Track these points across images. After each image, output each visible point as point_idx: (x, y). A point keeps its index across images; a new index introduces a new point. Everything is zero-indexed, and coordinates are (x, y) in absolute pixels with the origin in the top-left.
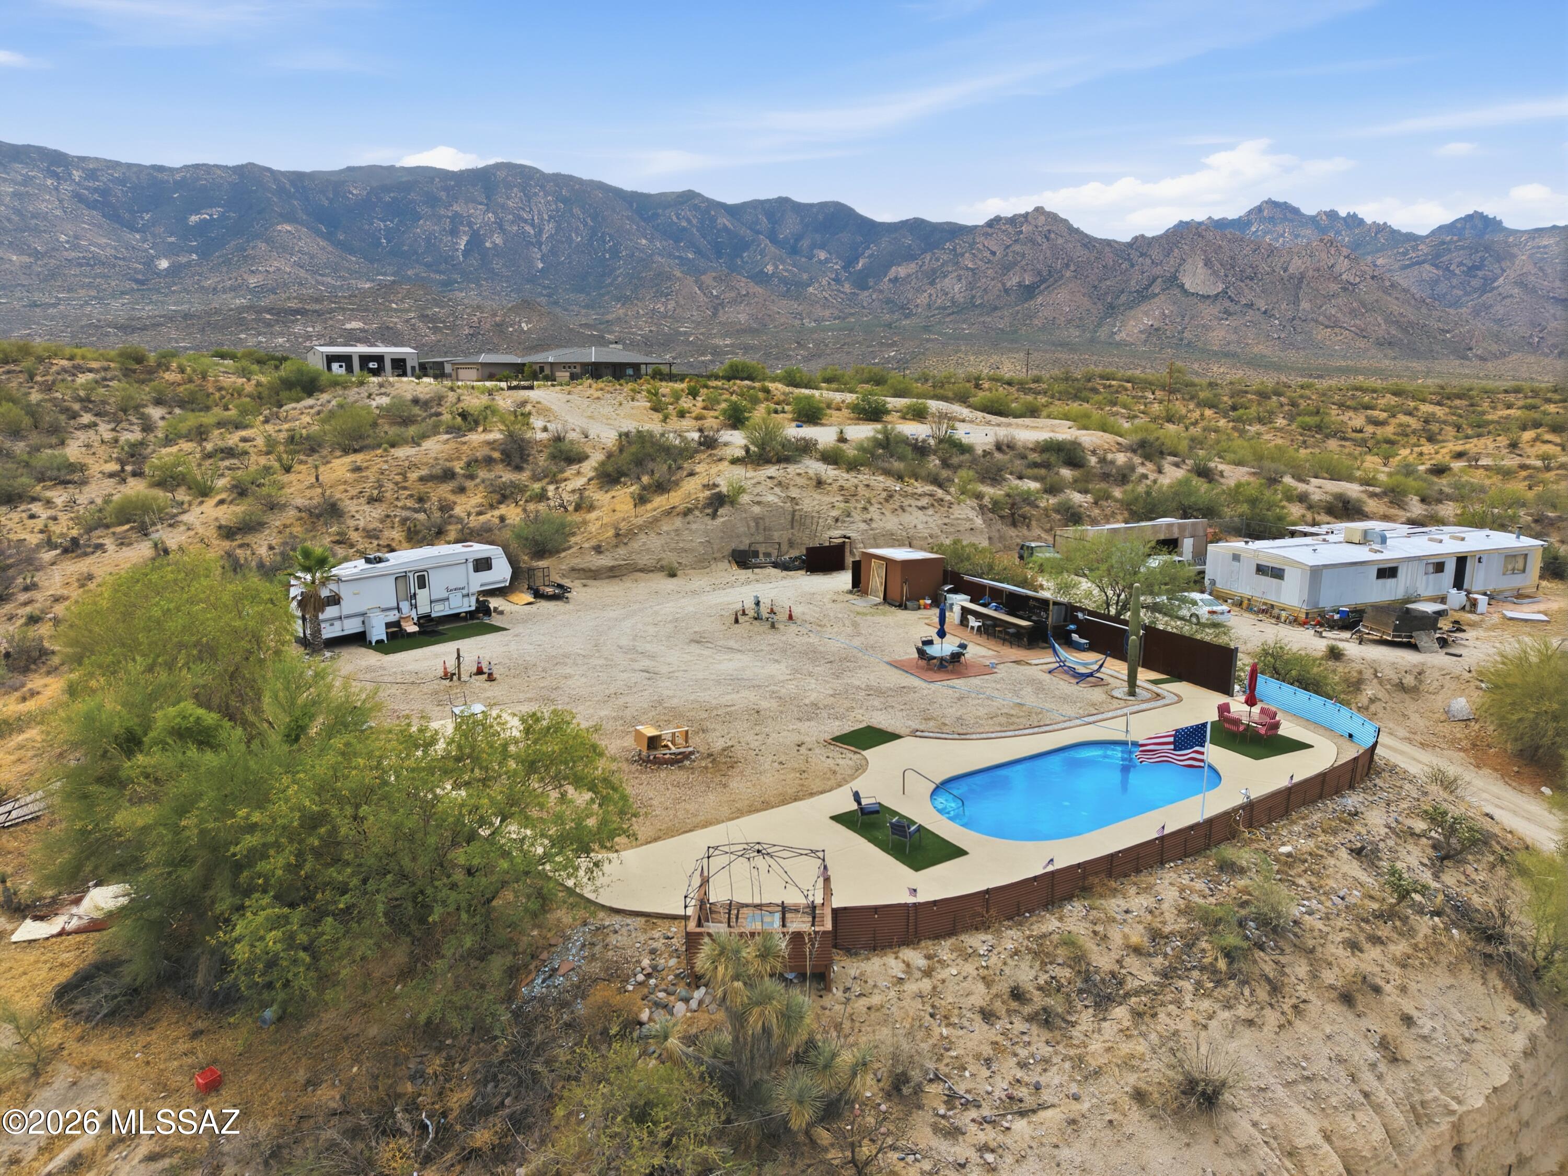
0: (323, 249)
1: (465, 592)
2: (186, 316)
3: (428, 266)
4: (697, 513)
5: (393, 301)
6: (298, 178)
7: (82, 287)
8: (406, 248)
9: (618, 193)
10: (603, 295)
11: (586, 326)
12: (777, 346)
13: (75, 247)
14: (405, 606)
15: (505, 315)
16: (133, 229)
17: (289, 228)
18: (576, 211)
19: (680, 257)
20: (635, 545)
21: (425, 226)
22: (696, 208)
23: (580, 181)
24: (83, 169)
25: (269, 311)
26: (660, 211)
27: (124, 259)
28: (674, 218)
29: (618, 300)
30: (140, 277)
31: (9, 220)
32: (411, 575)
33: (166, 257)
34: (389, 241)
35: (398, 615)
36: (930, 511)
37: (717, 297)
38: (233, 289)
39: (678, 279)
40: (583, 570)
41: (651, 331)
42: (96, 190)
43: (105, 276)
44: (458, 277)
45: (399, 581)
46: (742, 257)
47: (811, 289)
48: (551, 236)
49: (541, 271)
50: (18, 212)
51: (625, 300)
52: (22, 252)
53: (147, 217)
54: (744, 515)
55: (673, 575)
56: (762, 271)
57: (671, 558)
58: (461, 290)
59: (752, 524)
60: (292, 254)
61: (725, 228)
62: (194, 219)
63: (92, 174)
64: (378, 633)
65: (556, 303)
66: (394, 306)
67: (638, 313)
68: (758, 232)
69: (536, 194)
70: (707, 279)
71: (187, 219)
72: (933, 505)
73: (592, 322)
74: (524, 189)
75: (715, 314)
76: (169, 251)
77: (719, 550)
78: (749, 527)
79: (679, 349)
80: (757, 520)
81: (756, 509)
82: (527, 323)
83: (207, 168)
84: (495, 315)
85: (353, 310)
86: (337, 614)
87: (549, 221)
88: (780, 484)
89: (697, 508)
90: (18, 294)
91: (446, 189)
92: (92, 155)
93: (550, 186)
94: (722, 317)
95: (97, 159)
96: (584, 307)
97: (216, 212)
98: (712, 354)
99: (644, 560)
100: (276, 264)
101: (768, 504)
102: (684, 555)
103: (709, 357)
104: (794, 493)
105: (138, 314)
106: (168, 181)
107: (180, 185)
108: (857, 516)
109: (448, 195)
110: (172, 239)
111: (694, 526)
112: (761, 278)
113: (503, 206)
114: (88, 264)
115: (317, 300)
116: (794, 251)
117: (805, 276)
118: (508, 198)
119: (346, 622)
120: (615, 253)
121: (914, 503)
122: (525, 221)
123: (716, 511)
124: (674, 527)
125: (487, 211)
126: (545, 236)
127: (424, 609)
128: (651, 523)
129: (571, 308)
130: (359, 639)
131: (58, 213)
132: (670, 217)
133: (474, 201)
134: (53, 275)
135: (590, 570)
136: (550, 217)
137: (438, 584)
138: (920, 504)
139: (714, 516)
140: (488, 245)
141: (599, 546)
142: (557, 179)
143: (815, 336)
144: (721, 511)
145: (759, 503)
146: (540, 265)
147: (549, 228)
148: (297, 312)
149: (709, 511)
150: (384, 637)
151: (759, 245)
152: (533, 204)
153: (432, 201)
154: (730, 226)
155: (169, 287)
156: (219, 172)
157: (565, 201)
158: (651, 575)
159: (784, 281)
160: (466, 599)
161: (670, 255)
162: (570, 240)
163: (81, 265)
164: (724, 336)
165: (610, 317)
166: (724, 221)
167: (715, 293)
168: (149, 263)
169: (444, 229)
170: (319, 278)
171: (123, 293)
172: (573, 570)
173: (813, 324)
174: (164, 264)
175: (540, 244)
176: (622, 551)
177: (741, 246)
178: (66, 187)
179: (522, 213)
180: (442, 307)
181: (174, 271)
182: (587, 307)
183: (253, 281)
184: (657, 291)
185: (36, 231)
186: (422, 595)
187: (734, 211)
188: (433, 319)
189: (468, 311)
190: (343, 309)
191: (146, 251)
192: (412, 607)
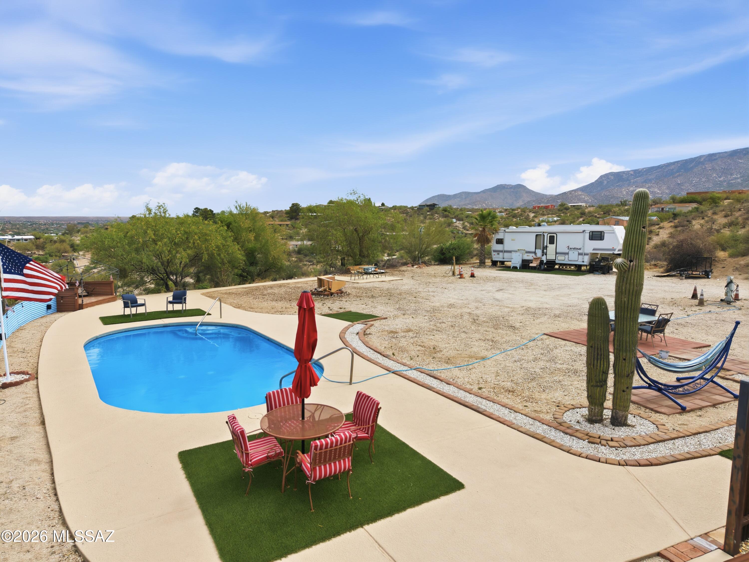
1: (580, 251)
14: (539, 252)
32: (546, 235)
35: (533, 256)
45: (538, 238)
64: (515, 263)
86: (502, 249)
119: (505, 254)
127: (550, 256)
137: (562, 243)
150: (518, 265)
160: (580, 257)
186: (551, 248)
192: (544, 254)
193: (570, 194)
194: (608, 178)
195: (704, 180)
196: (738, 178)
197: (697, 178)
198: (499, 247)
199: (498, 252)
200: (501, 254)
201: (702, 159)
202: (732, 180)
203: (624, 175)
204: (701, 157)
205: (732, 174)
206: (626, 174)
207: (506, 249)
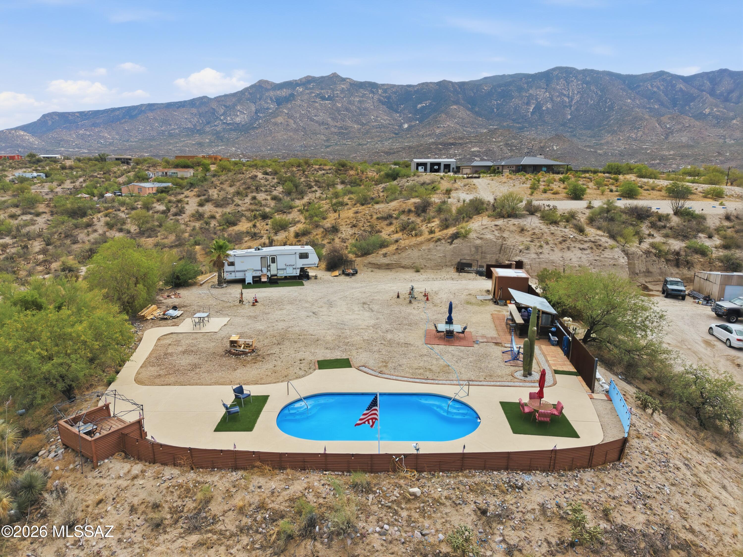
0: (469, 115)
2: (410, 147)
3: (514, 120)
4: (443, 241)
5: (493, 138)
6: (462, 84)
7: (376, 137)
8: (505, 113)
9: (618, 76)
10: (601, 130)
11: (589, 146)
12: (704, 155)
13: (376, 121)
14: (265, 270)
15: (546, 142)
16: (397, 112)
17: (455, 107)
18: (593, 88)
19: (649, 108)
20: (404, 255)
21: (516, 101)
22: (664, 80)
23: (598, 72)
24: (383, 89)
25: (441, 144)
26: (641, 84)
27: (392, 124)
28: (650, 87)
29: (609, 132)
30: (397, 132)
31: (356, 111)
32: (268, 257)
33: (407, 123)
34: (497, 110)
35: (261, 273)
36: (589, 251)
37: (669, 128)
38: (430, 135)
39: (647, 120)
40: (374, 264)
41: (625, 148)
42: (386, 97)
43: (385, 132)
44: (527, 125)
45: (263, 259)
46: (689, 106)
47: (734, 121)
48: (578, 102)
49: (569, 120)
50: (359, 108)
51: (613, 132)
52: (359, 124)
53: (402, 106)
54: (469, 244)
55: (418, 271)
56: (701, 113)
57: (420, 262)
58: (527, 131)
59: (473, 249)
60: (455, 119)
61: (681, 90)
62: (419, 106)
63: (385, 91)
64: (249, 280)
65: (575, 136)
66: (494, 140)
67: (619, 139)
68: (703, 91)
69: (572, 81)
70: (664, 119)
71: (417, 106)
72: (592, 248)
73: (592, 144)
74: (566, 79)
75: (666, 138)
76: (409, 120)
77: (449, 261)
78: (471, 251)
79: (639, 157)
80: (477, 248)
81: (478, 242)
82: (556, 146)
83: (427, 84)
84: (541, 143)
85: (475, 142)
86: (233, 270)
87: (577, 94)
88: (500, 229)
89: (444, 238)
90: (355, 140)
91: (527, 83)
92: (386, 83)
93: (580, 76)
94: (671, 139)
95: (388, 84)
96: (589, 137)
97: (428, 103)
98: (659, 159)
99: (405, 262)
100: (448, 123)
101: (486, 240)
102: (429, 262)
103: (658, 161)
104: (506, 235)
105: (393, 147)
106: (412, 91)
107: (416, 92)
108: (533, 249)
109: (528, 86)
110: (410, 115)
111: (439, 248)
112: (701, 117)
113: (554, 89)
114: (379, 128)
115: (461, 139)
116: (727, 100)
117: (731, 114)
118: (557, 85)
119: (237, 273)
120: (611, 108)
121: (578, 245)
122: (565, 95)
123: (453, 241)
124: (428, 247)
125: (546, 92)
126: (574, 102)
127: (274, 272)
128: (418, 244)
129: (582, 137)
130: (242, 281)
131: (372, 107)
132: (647, 87)
133: (540, 87)
134: (367, 132)
135: (377, 264)
136: (578, 92)
137: (281, 262)
138: (582, 246)
139: (451, 243)
140: (544, 108)
141: (386, 254)
142: (585, 72)
143: (732, 148)
144: (455, 241)
145: (481, 238)
146: (569, 117)
147: (577, 98)
148: (452, 144)
149: (449, 241)
150: (251, 282)
151: (702, 98)
152: (570, 86)
153: (520, 89)
154: (684, 88)
155: (406, 136)
156: (431, 85)
157: (587, 83)
158: (407, 270)
159: (716, 117)
160: (294, 270)
161: (645, 107)
162: (587, 103)
163: (377, 128)
164: (669, 150)
165: (603, 142)
166: (681, 86)
167: (668, 126)
168: (401, 126)
169: (524, 102)
170: (465, 128)
171: (390, 139)
172: (370, 263)
173: (733, 142)
174: (406, 126)
175: (571, 106)
176: (395, 257)
177: (691, 98)
178: (376, 97)
179: (563, 91)
180: (516, 140)
181: (410, 127)
182: (591, 137)
183: (438, 131)
184: (632, 127)
185: (364, 115)
186: (273, 266)
187: (687, 80)
188: (511, 146)
189: (528, 141)
190: (471, 142)
191: (400, 121)
192: (269, 270)
193: (10, 133)
194: (53, 118)
195: (148, 128)
196: (176, 129)
197: (143, 126)
198: (231, 268)
199: (231, 272)
200: (233, 274)
201: (143, 108)
202: (171, 130)
203: (70, 116)
204: (142, 105)
205: (170, 125)
206: (72, 115)
207: (237, 269)
